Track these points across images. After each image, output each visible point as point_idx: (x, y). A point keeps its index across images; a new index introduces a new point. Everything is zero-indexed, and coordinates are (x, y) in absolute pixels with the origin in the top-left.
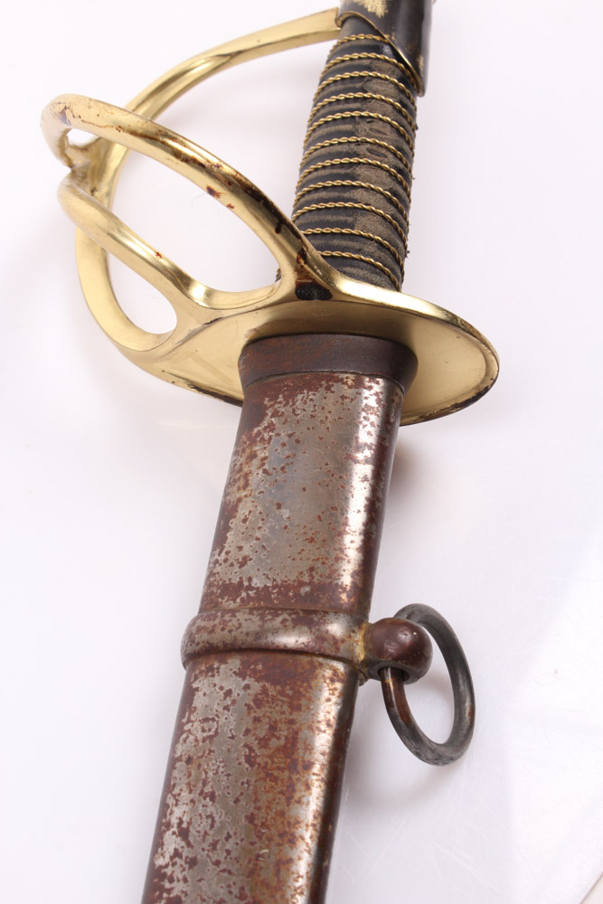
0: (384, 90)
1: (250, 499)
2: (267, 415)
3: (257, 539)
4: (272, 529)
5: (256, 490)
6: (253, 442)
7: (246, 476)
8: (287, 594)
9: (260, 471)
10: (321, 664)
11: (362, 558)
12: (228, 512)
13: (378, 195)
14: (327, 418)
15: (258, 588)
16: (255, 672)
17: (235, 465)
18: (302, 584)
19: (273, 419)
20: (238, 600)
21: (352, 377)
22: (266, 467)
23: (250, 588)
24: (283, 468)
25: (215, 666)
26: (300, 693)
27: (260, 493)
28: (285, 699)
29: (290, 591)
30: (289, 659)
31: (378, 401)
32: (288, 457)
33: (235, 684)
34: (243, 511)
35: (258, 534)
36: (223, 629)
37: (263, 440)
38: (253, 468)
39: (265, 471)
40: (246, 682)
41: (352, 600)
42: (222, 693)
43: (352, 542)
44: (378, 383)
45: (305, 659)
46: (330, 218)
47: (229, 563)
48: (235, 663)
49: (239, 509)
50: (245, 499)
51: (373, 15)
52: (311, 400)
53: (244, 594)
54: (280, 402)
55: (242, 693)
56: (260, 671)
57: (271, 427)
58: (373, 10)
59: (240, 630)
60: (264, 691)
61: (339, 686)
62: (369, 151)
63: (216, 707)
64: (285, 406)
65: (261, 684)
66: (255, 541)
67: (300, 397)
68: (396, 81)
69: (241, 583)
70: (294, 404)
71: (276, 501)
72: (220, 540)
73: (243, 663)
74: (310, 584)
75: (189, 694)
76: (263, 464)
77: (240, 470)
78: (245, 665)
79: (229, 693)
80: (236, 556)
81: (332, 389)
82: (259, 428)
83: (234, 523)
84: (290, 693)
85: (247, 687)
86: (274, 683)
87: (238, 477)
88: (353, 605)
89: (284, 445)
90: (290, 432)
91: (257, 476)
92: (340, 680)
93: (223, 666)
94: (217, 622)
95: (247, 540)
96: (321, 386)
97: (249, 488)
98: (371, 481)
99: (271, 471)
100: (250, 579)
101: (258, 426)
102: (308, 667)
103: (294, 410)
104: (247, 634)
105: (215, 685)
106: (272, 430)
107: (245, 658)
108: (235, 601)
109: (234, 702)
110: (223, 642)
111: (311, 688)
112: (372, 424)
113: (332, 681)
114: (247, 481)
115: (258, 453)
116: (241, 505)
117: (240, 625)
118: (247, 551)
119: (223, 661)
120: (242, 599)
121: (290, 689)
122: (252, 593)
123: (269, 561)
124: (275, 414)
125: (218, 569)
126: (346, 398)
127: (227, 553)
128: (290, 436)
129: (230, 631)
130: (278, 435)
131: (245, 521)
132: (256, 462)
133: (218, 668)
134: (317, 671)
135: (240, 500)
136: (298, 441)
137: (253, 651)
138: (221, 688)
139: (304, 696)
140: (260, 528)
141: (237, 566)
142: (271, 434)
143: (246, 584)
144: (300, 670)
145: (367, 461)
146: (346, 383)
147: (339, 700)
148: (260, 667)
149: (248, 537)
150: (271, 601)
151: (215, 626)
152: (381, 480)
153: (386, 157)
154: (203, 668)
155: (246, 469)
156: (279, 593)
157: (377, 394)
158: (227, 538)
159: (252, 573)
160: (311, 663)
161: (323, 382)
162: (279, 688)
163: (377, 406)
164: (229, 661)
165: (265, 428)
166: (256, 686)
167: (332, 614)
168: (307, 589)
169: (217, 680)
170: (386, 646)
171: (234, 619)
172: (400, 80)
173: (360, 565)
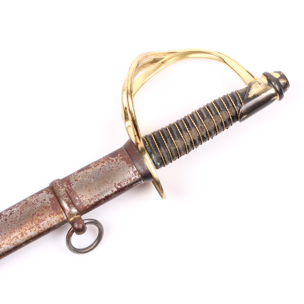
0: (223, 116)
1: (92, 170)
2: (115, 157)
3: (83, 179)
4: (87, 180)
5: (95, 170)
6: (107, 160)
7: (98, 165)
8: (73, 195)
9: (100, 167)
10: (63, 214)
11: (93, 204)
12: (87, 167)
13: (190, 138)
14: (121, 172)
15: (71, 188)
16: (52, 202)
17: (100, 160)
18: (78, 196)
19: (115, 160)
20: (67, 186)
21: (136, 170)
22: (102, 168)
23: (71, 186)
24: (103, 172)
25: (50, 193)
26: (53, 214)
27: (95, 171)
28: (50, 213)
29: (75, 195)
30: (60, 207)
31: (134, 179)
32: (107, 171)
33: (47, 200)
34: (88, 171)
35: (84, 178)
36: (57, 188)
37: (109, 161)
38: (100, 165)
39: (101, 168)
40: (49, 202)
41: (82, 209)
42: (44, 199)
43: (95, 199)
44: (139, 176)
45: (61, 210)
46: (175, 132)
47: (75, 177)
48: (52, 196)
49: (89, 169)
50: (92, 169)
51: (248, 95)
52: (124, 165)
53: (69, 186)
54: (120, 158)
55: (46, 203)
56: (53, 203)
57: (112, 161)
59: (59, 192)
60: (49, 207)
61: (61, 221)
62: (201, 127)
63: (40, 200)
64: (120, 160)
65: (50, 205)
66: (82, 179)
67: (123, 162)
68: (230, 116)
69: (71, 183)
70: (121, 162)
71: (94, 176)
72: (79, 171)
73: (53, 198)
74: (79, 198)
75: (41, 192)
76: (102, 166)
77: (99, 162)
78: (53, 199)
79: (45, 200)
80: (77, 177)
81: (130, 167)
82: (111, 158)
83: (85, 171)
84: (52, 212)
85: (48, 203)
86: (52, 208)
87: (97, 163)
88: (81, 210)
89: (109, 167)
90: (113, 166)
91: (98, 167)
92: (62, 220)
93: (50, 194)
94: (59, 186)
95: (82, 177)
96: (129, 164)
97: (95, 168)
98: (113, 192)
99: (101, 169)
100: (73, 185)
101: (112, 158)
102: (60, 212)
103: (119, 163)
104: (59, 194)
105: (45, 196)
106: (112, 162)
107: (54, 198)
108: (67, 185)
109: (43, 203)
110: (55, 191)
111: (56, 216)
112: (127, 183)
113: (61, 219)
114: (97, 166)
115: (105, 163)
116: (90, 169)
118: (79, 179)
119: (51, 193)
120: (68, 187)
121: (53, 212)
122: (70, 188)
123: (79, 186)
124: (116, 159)
125: (72, 176)
126: (129, 172)
127: (77, 175)
128: (112, 167)
129: (58, 190)
130: (111, 164)
131: (86, 173)
132: (102, 164)
133: (49, 194)
134: (61, 214)
135: (91, 168)
136: (112, 170)
137: (57, 198)
138: (45, 198)
139: (53, 216)
140: (86, 178)
141: (75, 179)
142: (111, 162)
143: (71, 185)
144: (58, 211)
145: (117, 188)
146: (133, 169)
147: (58, 223)
148: (54, 202)
149: (83, 177)
150: (70, 193)
151: (57, 186)
152: (116, 194)
154: (48, 190)
155: (99, 163)
156: (73, 193)
157: (135, 178)
158: (81, 172)
159: (75, 184)
160: (62, 212)
161: (130, 164)
162: (52, 209)
163: (133, 180)
164: (52, 195)
165: (112, 160)
166: (49, 205)
167: (75, 208)
168: (78, 199)
169: (47, 195)
170: (76, 224)
171: (61, 189)
173: (91, 205)
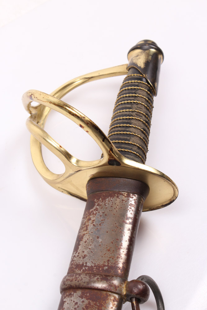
0: (142, 93)
1: (88, 234)
2: (95, 205)
3: (90, 249)
4: (95, 246)
5: (90, 231)
6: (90, 214)
7: (87, 226)
8: (99, 269)
9: (92, 225)
10: (110, 295)
11: (126, 258)
12: (80, 239)
13: (139, 130)
14: (116, 207)
15: (89, 266)
16: (86, 296)
17: (83, 222)
18: (105, 266)
19: (97, 207)
20: (82, 270)
21: (126, 193)
22: (94, 223)
23: (86, 266)
24: (100, 224)
25: (72, 294)
26: (102, 305)
27: (92, 232)
28: (96, 307)
29: (100, 268)
30: (99, 292)
31: (135, 202)
32: (102, 220)
33: (79, 301)
34: (85, 239)
35: (90, 247)
36: (76, 280)
37: (93, 214)
38: (89, 224)
39: (94, 225)
40: (83, 300)
41: (122, 272)
42: (74, 303)
43: (123, 252)
44: (135, 196)
45: (104, 293)
46: (121, 137)
47: (79, 257)
48: (79, 293)
49: (84, 238)
50: (86, 234)
51: (140, 67)
52: (111, 201)
53: (84, 268)
54: (100, 201)
55: (81, 303)
56: (88, 296)
57: (96, 209)
58: (140, 66)
59: (82, 281)
60: (89, 303)
61: (116, 303)
62: (136, 114)
63: (71, 308)
64: (102, 202)
65: (88, 301)
66: (89, 250)
67: (107, 199)
68: (147, 91)
69: (83, 264)
70: (105, 202)
71: (97, 236)
72: (76, 248)
73: (82, 293)
74: (108, 266)
75: (62, 303)
76: (93, 222)
77: (85, 224)
78: (83, 294)
79: (76, 303)
80: (82, 254)
81: (119, 197)
82: (92, 210)
83: (81, 243)
84: (98, 304)
85: (83, 302)
86: (93, 301)
87: (84, 226)
88: (123, 274)
89: (101, 216)
90: (103, 212)
91: (91, 227)
92: (116, 301)
93: (75, 294)
94: (74, 277)
95: (86, 249)
96: (115, 196)
97: (88, 231)
98: (131, 231)
99: (96, 225)
100: (86, 263)
101: (92, 208)
102: (105, 295)
103: (105, 204)
104: (84, 282)
105: (72, 300)
106: (97, 211)
107: (83, 291)
108: (80, 271)
109: (78, 307)
110: (76, 285)
111: (106, 303)
112: (132, 210)
113: (114, 301)
114: (87, 228)
115: (92, 218)
116: (84, 236)
117: (82, 279)
118: (86, 253)
119: (75, 292)
120: (83, 270)
121: (98, 303)
122: (87, 268)
123: (93, 257)
124: (98, 205)
125: (75, 259)
126: (124, 201)
127: (79, 253)
128: (103, 213)
129: (78, 281)
130: (99, 212)
131: (85, 242)
132: (90, 221)
133: (73, 294)
134: (109, 297)
135: (84, 235)
136: (106, 215)
137: (86, 289)
138: (74, 302)
139: (103, 306)
140: (91, 245)
141: (82, 258)
142: (96, 212)
143: (85, 265)
144: (102, 297)
145: (130, 223)
146: (124, 195)
147: (116, 308)
148: (88, 295)
149: (86, 248)
150: (94, 272)
151: (73, 279)
152: (135, 230)
153: (142, 117)
154: (68, 294)
155: (87, 224)
156: (96, 268)
157: (135, 200)
158: (79, 248)
159: (87, 261)
160: (106, 294)
161: (116, 195)
162: (94, 302)
163: (134, 204)
164: (77, 292)
165: (95, 210)
166: (86, 302)
167: (115, 277)
168: (107, 268)
169: (72, 298)
170: (134, 289)
171: (80, 277)
172: (148, 91)
173: (126, 260)
